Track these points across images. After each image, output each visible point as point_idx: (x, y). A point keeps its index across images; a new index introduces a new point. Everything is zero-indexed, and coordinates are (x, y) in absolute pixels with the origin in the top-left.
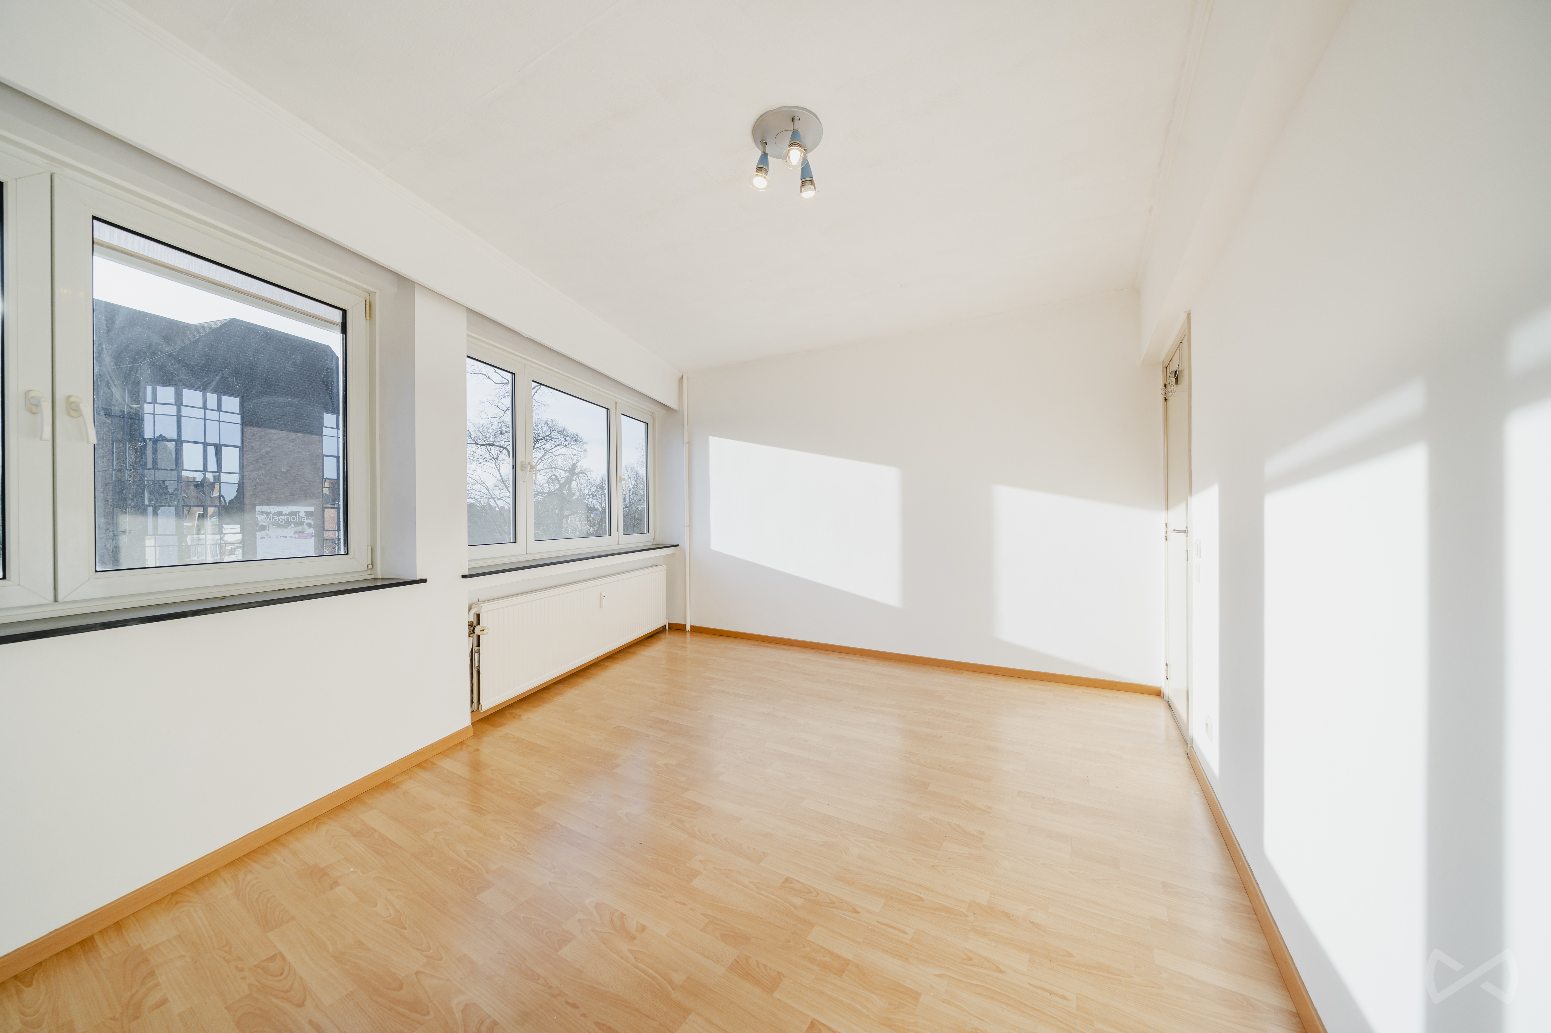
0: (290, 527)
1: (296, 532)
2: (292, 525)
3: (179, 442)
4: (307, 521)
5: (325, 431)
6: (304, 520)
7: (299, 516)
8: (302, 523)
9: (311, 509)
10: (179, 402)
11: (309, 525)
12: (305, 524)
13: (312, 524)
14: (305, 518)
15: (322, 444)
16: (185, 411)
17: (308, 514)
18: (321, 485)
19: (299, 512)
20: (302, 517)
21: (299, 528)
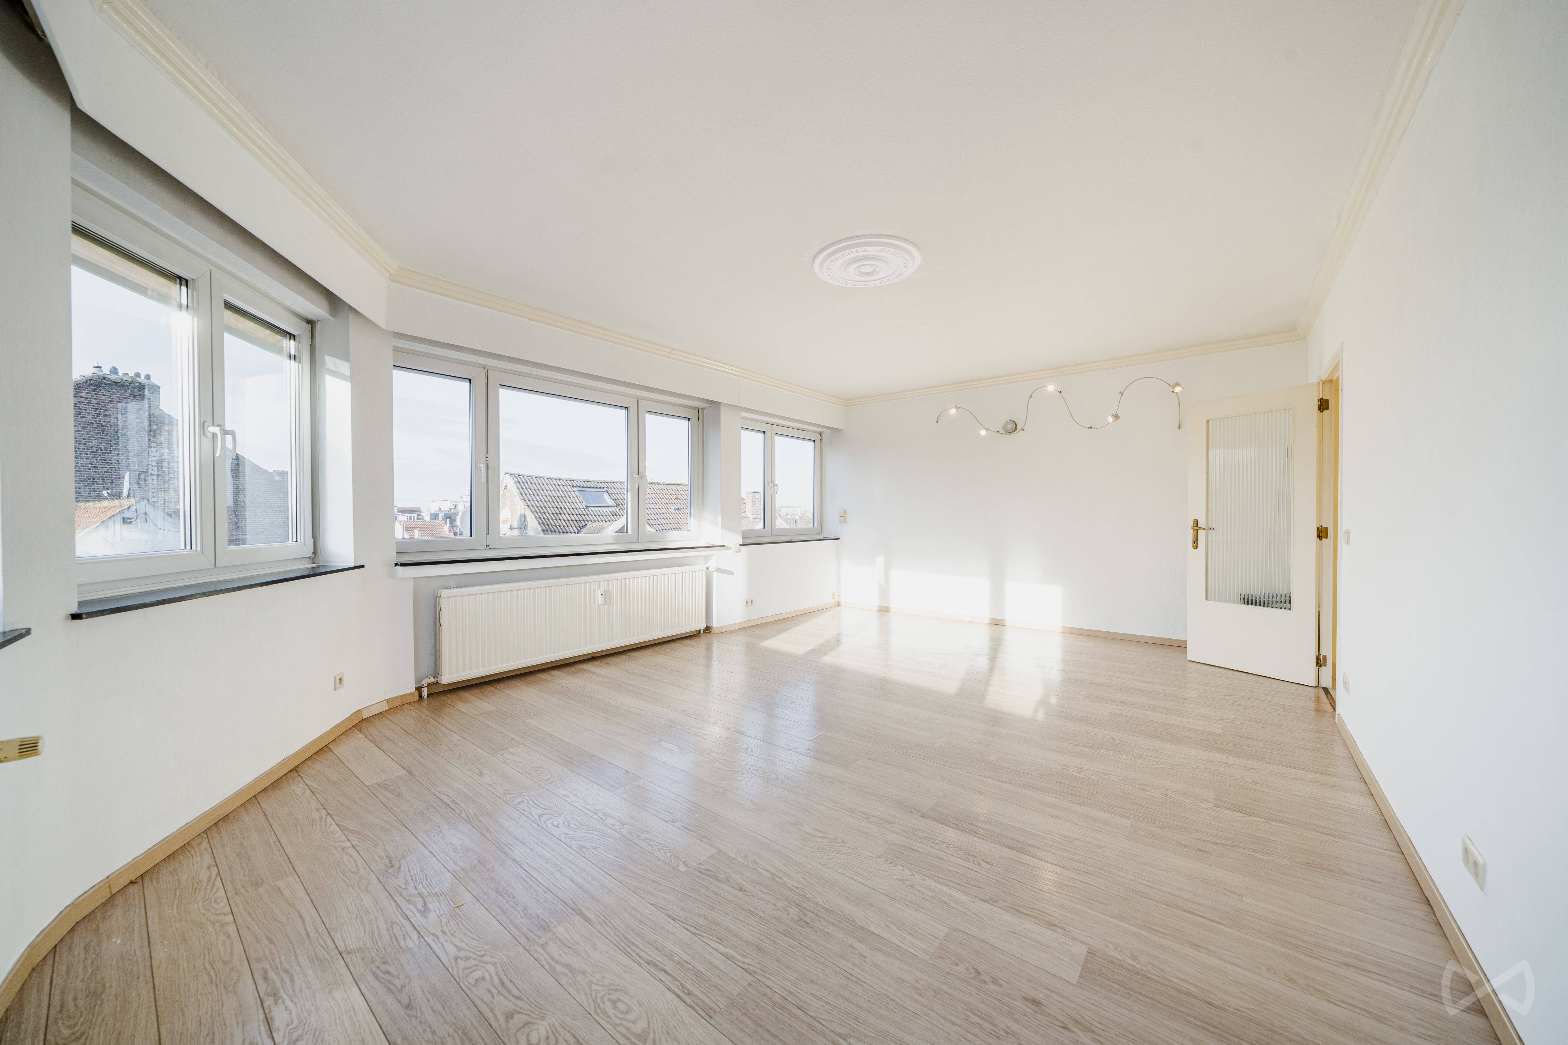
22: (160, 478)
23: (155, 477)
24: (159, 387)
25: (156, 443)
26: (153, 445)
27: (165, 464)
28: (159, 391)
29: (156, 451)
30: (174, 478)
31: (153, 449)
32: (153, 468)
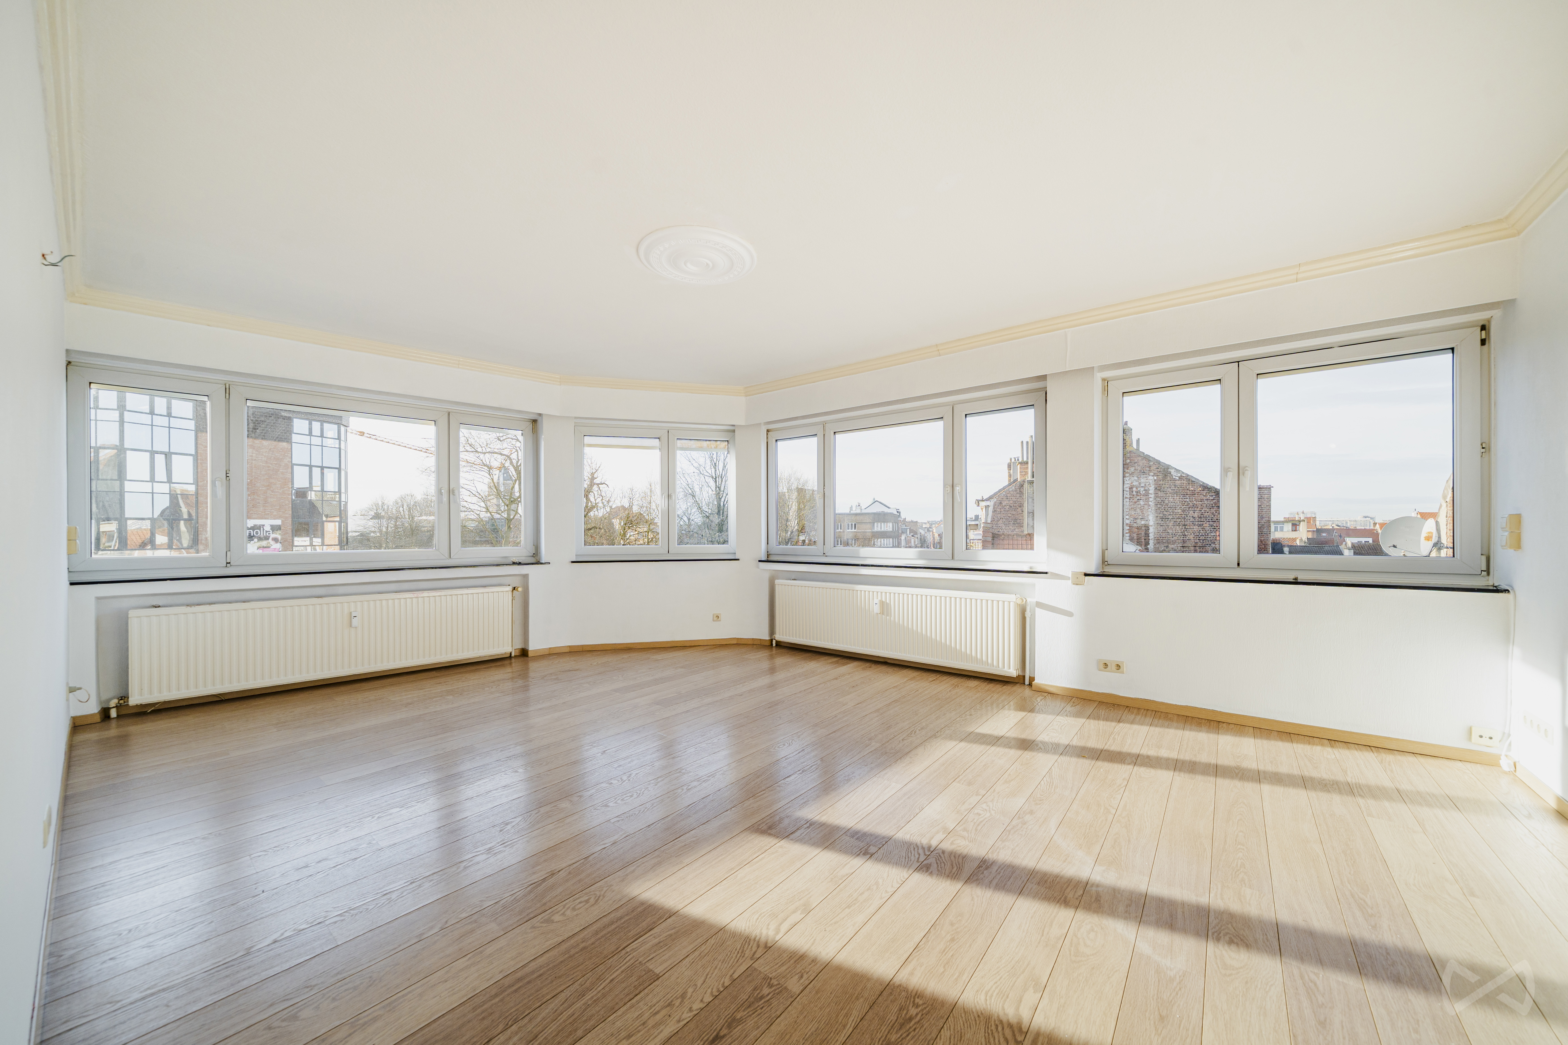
0: (253, 542)
1: (260, 547)
2: (256, 540)
3: (121, 450)
4: (272, 536)
5: (295, 438)
6: (269, 534)
7: (263, 529)
8: (267, 538)
9: (278, 522)
10: (122, 407)
11: (276, 540)
12: (270, 538)
13: (280, 539)
14: (271, 532)
15: (292, 452)
16: (127, 416)
17: (274, 528)
18: (291, 497)
19: (264, 525)
20: (267, 532)
21: (264, 543)
22: (1131, 500)
23: (1128, 500)
24: (1131, 430)
25: (1129, 473)
26: (1127, 475)
27: (1134, 489)
28: (1131, 433)
29: (1129, 480)
30: (1141, 499)
31: (1127, 479)
32: (1127, 493)
